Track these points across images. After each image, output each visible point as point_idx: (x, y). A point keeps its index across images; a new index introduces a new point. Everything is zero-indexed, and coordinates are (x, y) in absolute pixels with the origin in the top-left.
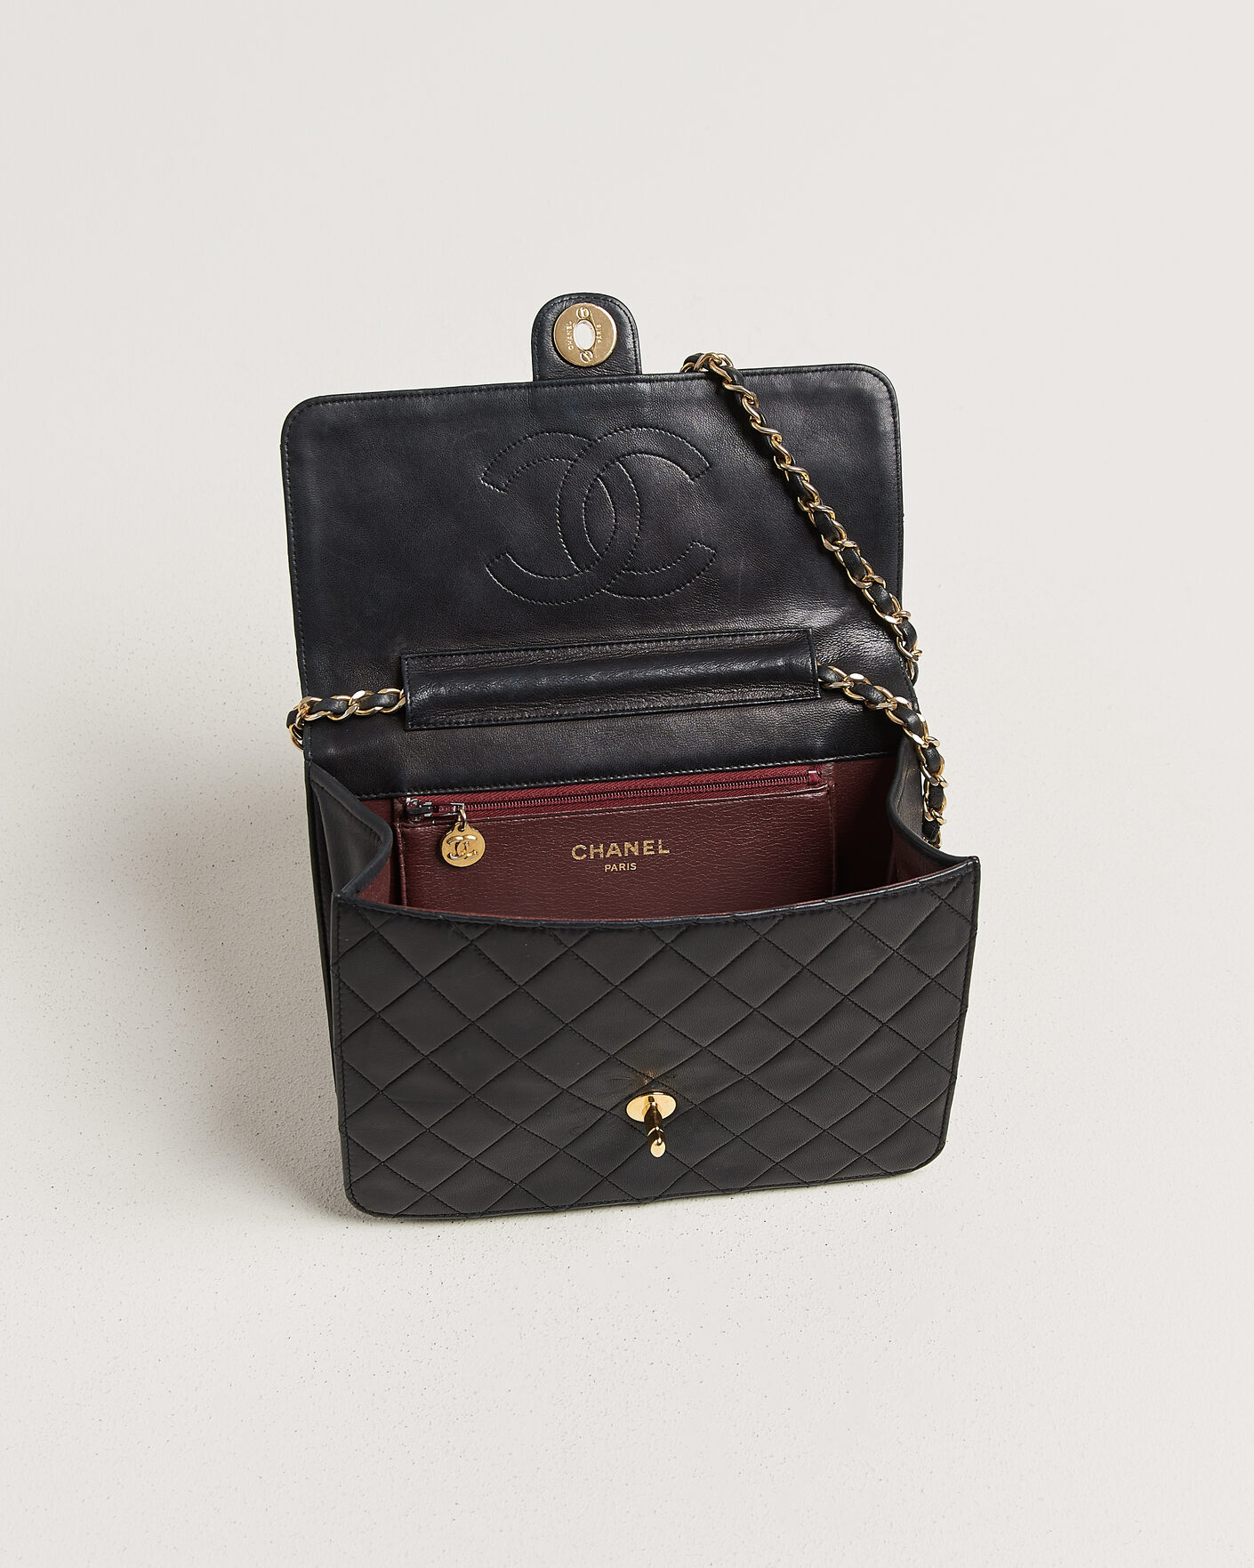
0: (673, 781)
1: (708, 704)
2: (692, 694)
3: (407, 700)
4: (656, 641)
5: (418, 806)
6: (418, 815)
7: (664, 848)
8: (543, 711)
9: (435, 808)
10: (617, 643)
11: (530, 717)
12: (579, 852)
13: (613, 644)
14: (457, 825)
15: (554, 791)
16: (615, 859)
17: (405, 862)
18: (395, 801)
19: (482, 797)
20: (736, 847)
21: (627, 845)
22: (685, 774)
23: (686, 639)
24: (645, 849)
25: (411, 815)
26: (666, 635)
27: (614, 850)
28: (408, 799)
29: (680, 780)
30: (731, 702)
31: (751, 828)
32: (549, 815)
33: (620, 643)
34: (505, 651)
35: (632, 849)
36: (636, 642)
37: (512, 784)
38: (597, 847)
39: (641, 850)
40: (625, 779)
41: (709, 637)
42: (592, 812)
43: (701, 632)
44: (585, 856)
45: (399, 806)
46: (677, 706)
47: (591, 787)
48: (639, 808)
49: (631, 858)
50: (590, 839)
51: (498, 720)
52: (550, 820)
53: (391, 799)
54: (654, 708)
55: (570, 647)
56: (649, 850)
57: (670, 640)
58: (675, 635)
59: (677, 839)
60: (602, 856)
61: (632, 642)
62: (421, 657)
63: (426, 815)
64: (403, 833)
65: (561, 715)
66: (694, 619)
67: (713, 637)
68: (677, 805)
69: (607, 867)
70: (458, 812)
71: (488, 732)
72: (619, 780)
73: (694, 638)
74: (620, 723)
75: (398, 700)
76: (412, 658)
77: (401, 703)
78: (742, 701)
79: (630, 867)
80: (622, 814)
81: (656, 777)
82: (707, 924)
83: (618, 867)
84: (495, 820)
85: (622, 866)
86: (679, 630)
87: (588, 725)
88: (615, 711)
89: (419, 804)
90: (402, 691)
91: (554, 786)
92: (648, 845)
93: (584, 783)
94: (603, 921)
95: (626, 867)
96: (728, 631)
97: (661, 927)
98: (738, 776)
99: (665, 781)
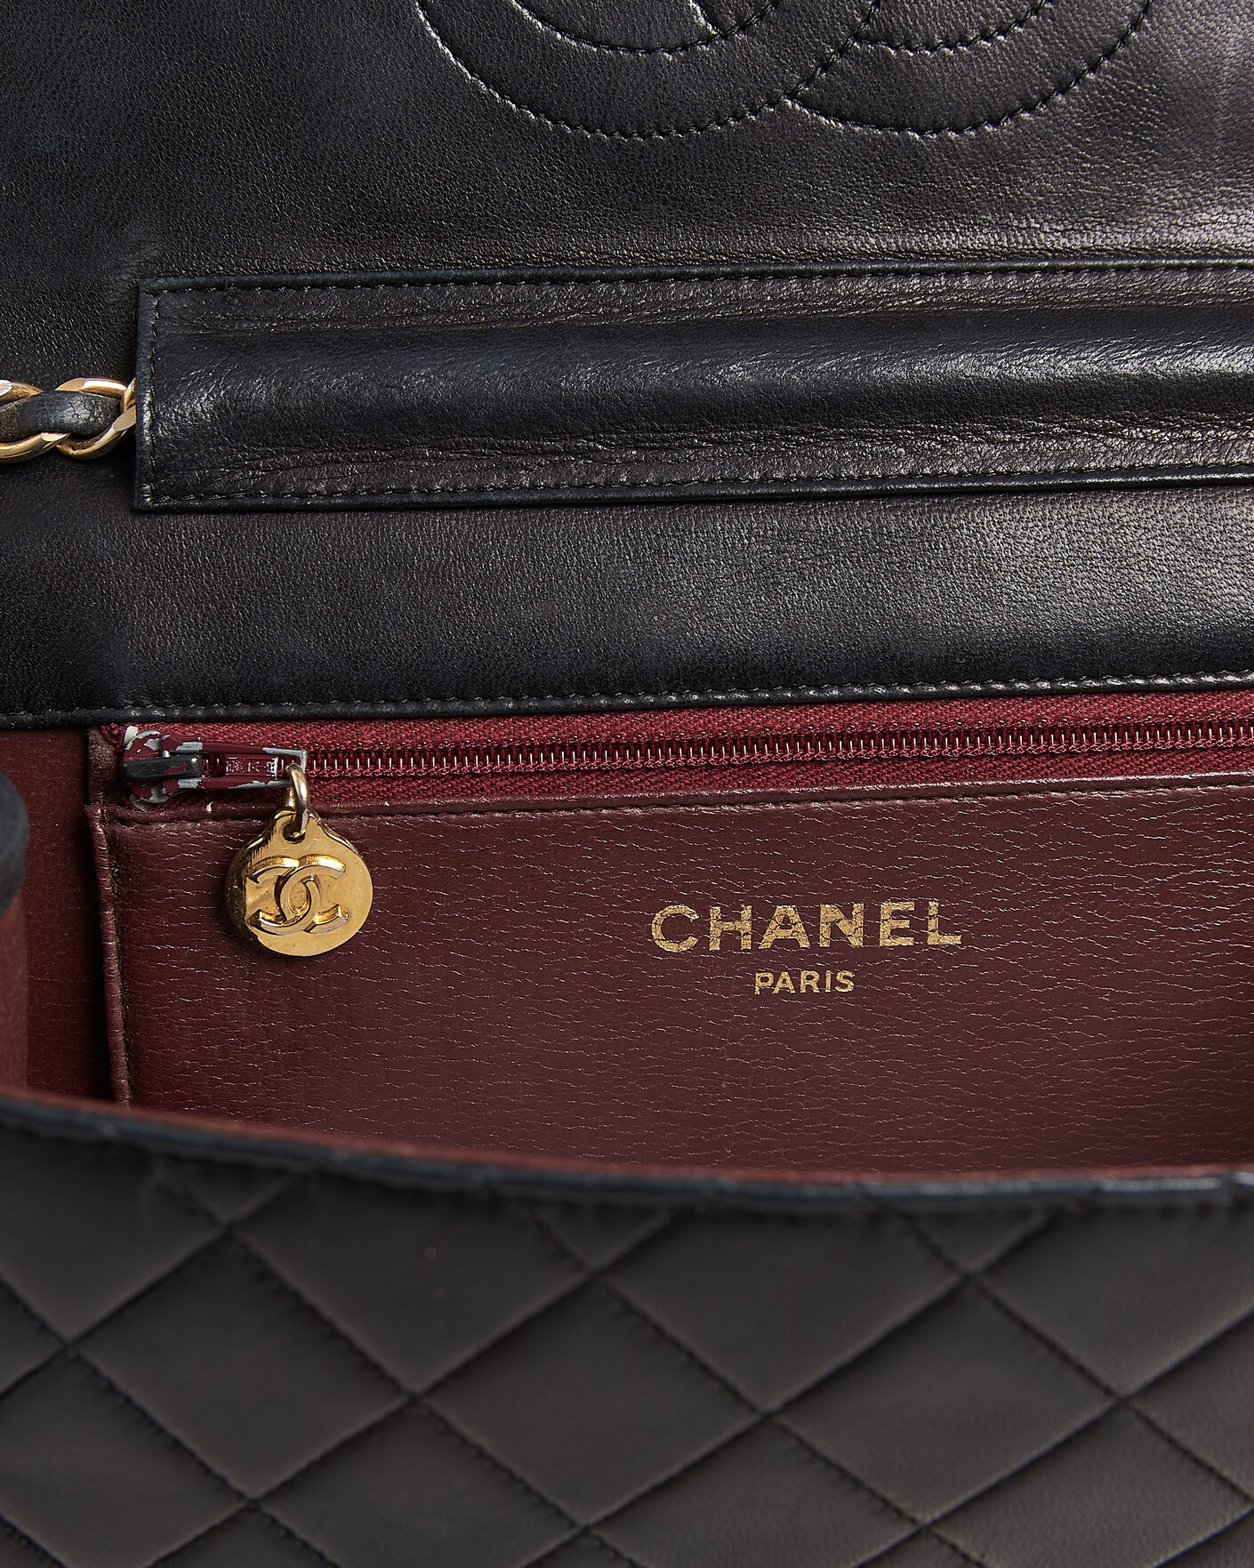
0: (985, 714)
1: (1108, 472)
2: (1059, 437)
3: (140, 417)
4: (948, 272)
5: (160, 752)
6: (158, 782)
7: (944, 929)
8: (576, 470)
9: (214, 758)
10: (824, 274)
11: (534, 487)
12: (675, 928)
13: (811, 275)
14: (282, 818)
15: (603, 728)
16: (786, 957)
17: (121, 931)
18: (94, 735)
19: (368, 735)
20: (1170, 934)
21: (828, 912)
22: (1025, 695)
23: (1043, 271)
24: (885, 929)
25: (138, 782)
26: (981, 255)
27: (785, 924)
28: (132, 732)
29: (1007, 713)
30: (1182, 469)
31: (1225, 879)
32: (582, 804)
33: (835, 274)
34: (466, 282)
35: (844, 927)
36: (885, 272)
37: (465, 698)
38: (731, 914)
39: (871, 930)
40: (833, 702)
41: (1119, 269)
42: (720, 801)
43: (1092, 253)
44: (692, 941)
45: (102, 752)
46: (1009, 475)
47: (720, 722)
48: (874, 796)
49: (840, 954)
50: (709, 887)
51: (431, 492)
52: (587, 820)
53: (80, 729)
54: (934, 477)
55: (677, 277)
56: (896, 933)
57: (995, 271)
58: (1012, 255)
59: (986, 902)
60: (746, 944)
61: (874, 273)
62: (201, 288)
63: (182, 784)
64: (113, 840)
65: (634, 486)
66: (1072, 209)
67: (1128, 269)
68: (992, 791)
69: (761, 981)
70: (285, 776)
71: (398, 528)
72: (814, 702)
73: (1068, 270)
74: (823, 521)
75: (118, 411)
76: (173, 290)
77: (124, 422)
78: (1217, 468)
79: (835, 982)
80: (819, 814)
81: (930, 698)
82: (1129, 1211)
83: (796, 983)
84: (405, 811)
85: (809, 980)
86: (1020, 241)
87: (721, 523)
88: (810, 479)
89: (163, 745)
90: (131, 388)
91: (600, 711)
92: (897, 915)
93: (700, 706)
94: (729, 1178)
95: (821, 984)
96: (1176, 252)
97: (951, 1215)
98: (1192, 707)
99: (960, 713)
